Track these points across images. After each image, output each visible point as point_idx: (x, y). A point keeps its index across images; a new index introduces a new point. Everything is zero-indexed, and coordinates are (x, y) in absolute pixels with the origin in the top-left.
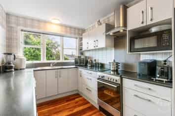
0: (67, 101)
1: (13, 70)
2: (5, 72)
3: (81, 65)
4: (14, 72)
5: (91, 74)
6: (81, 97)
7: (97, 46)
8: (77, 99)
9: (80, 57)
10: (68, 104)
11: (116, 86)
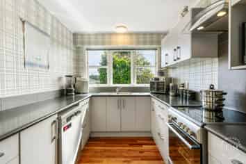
0: (131, 145)
1: (74, 94)
2: (67, 95)
3: (160, 92)
4: (74, 97)
5: (163, 109)
6: (155, 144)
7: (178, 59)
8: (145, 147)
9: (158, 79)
10: (129, 150)
11: (190, 147)
